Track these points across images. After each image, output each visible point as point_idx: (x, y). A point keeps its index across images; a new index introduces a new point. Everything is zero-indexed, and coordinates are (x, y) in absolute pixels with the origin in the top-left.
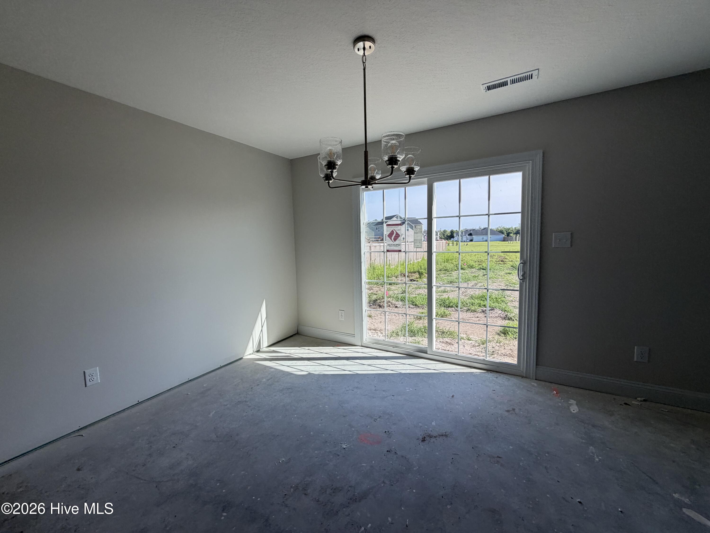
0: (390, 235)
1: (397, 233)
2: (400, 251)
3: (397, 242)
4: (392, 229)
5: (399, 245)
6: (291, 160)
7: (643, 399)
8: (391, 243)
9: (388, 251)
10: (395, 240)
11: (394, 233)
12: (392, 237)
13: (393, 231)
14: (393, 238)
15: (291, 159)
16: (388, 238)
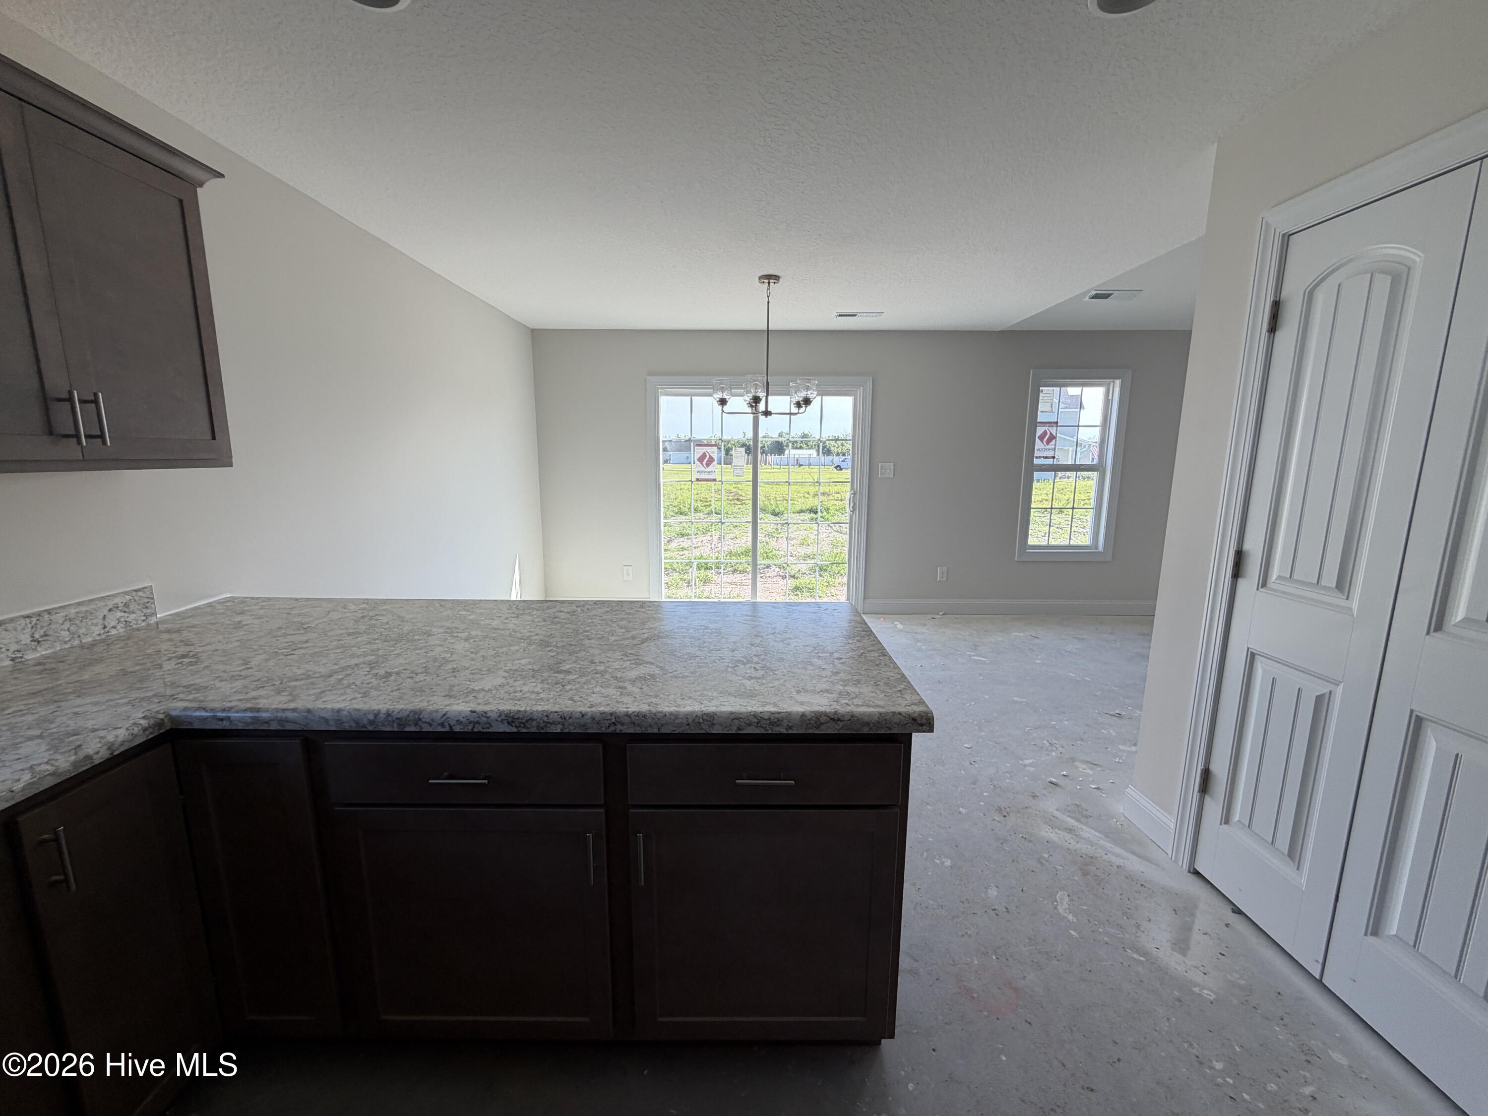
0: (701, 459)
1: (710, 456)
2: (715, 480)
3: (710, 468)
4: (704, 451)
5: (713, 472)
6: (533, 331)
7: (943, 613)
8: (702, 469)
9: (698, 480)
10: (708, 465)
11: (706, 456)
12: (703, 461)
13: (704, 453)
14: (704, 463)
15: (532, 328)
16: (697, 462)
